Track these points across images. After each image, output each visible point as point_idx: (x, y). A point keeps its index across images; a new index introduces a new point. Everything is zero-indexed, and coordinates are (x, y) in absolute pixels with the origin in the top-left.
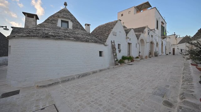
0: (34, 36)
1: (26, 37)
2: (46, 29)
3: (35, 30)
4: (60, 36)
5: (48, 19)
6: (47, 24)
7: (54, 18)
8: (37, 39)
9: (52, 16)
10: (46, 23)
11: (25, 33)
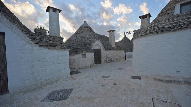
0: (150, 34)
1: (144, 36)
2: (162, 22)
3: (151, 27)
4: (181, 25)
5: (162, 12)
6: (161, 17)
7: (169, 7)
8: (153, 35)
9: (167, 5)
10: (159, 17)
11: (143, 32)
